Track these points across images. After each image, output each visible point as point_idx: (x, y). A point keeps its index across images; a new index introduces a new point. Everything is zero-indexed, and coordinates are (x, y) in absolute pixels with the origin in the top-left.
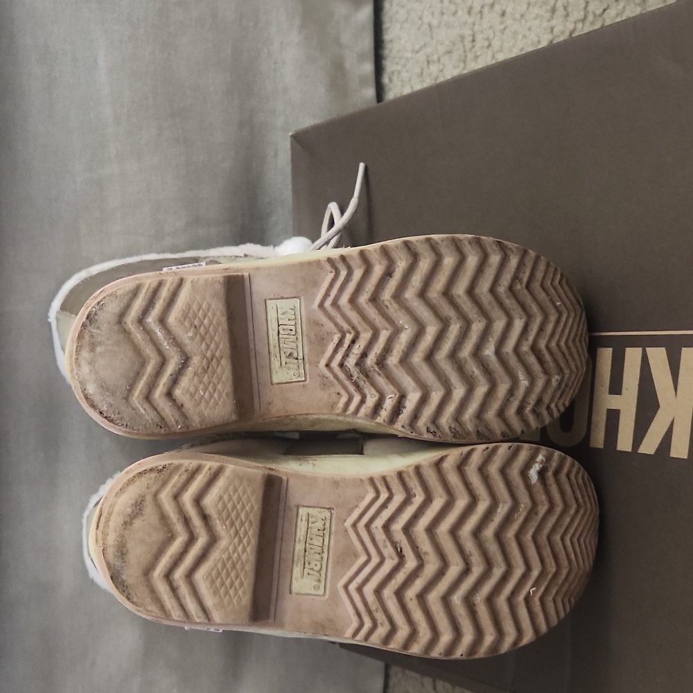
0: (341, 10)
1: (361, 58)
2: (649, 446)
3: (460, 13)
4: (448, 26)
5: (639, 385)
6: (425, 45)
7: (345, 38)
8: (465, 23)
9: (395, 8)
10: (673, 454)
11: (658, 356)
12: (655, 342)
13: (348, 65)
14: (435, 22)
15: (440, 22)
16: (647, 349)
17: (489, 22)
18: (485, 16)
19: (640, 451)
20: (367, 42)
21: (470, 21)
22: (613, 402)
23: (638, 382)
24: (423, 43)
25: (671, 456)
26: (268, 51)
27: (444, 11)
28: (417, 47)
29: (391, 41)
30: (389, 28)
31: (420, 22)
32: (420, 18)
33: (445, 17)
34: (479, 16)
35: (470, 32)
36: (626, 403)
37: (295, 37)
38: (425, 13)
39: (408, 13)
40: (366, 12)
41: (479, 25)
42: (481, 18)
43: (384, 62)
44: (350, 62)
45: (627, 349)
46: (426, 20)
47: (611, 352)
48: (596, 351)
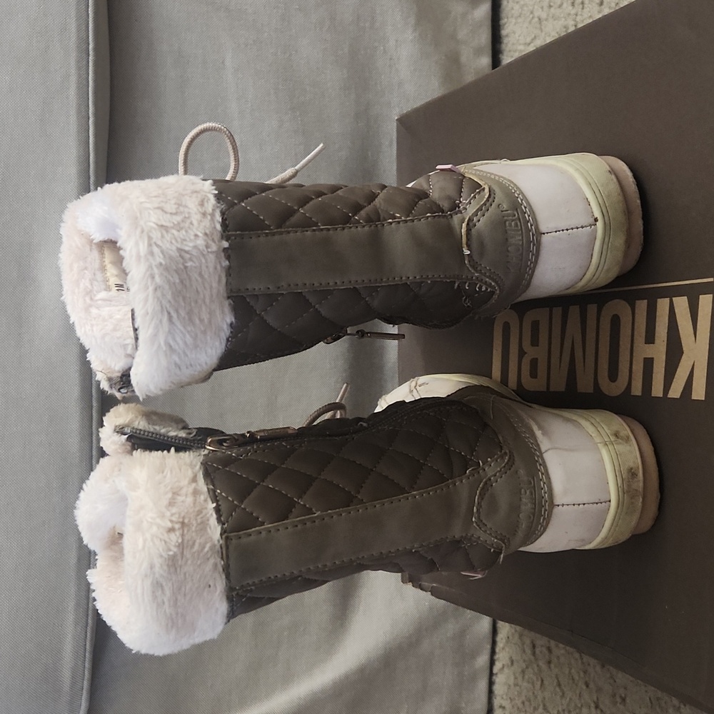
0: (458, 9)
1: (478, 52)
2: (676, 392)
3: (565, 5)
4: (555, 18)
5: (667, 333)
6: (535, 37)
7: (462, 34)
8: (569, 14)
9: (511, 5)
10: (694, 397)
11: (681, 303)
12: (679, 292)
13: (463, 59)
14: (544, 15)
15: (548, 15)
16: (674, 299)
17: (589, 12)
18: (586, 6)
19: (669, 396)
20: (484, 37)
21: (573, 12)
22: (649, 351)
23: (666, 331)
24: (533, 36)
25: (693, 398)
26: (384, 49)
27: (552, 4)
28: (528, 40)
29: (507, 36)
30: (506, 24)
31: (531, 16)
32: (532, 13)
33: (552, 10)
34: (581, 6)
35: (573, 23)
36: (659, 352)
37: (409, 35)
38: (536, 7)
39: (522, 7)
40: (484, 10)
41: (581, 15)
42: (583, 8)
43: (500, 56)
44: (466, 55)
45: (659, 300)
46: (536, 14)
47: (646, 304)
48: (635, 303)
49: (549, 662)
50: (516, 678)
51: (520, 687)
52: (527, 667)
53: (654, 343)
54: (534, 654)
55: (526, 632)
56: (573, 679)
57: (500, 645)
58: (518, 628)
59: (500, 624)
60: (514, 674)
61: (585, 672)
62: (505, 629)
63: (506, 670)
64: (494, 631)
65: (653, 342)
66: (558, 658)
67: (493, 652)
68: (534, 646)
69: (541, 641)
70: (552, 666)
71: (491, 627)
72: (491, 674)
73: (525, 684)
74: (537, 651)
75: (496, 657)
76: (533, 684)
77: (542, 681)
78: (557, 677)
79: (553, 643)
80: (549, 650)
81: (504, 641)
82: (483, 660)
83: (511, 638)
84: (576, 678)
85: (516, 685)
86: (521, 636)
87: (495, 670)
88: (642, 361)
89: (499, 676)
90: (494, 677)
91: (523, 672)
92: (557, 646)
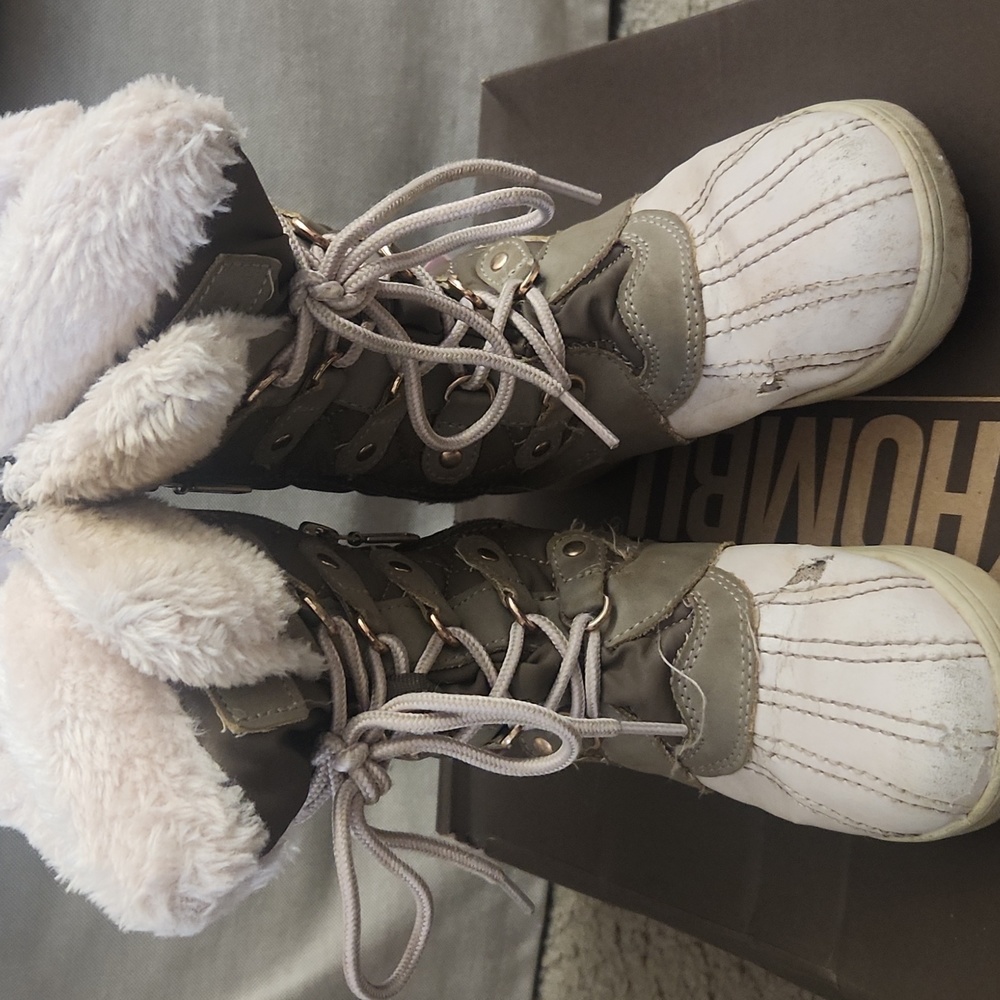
22: (953, 504)
23: (993, 475)
36: (974, 506)
45: (982, 423)
47: (956, 427)
48: (932, 425)
49: (644, 958)
50: (581, 975)
51: (590, 990)
52: (604, 961)
53: (964, 492)
54: (618, 941)
55: (606, 908)
56: (687, 987)
57: (557, 924)
58: (591, 901)
59: (561, 891)
60: (580, 970)
61: (710, 977)
62: (568, 900)
63: (565, 963)
64: (549, 902)
65: (963, 490)
66: (661, 951)
67: (544, 935)
68: (618, 929)
69: (633, 922)
70: (650, 963)
71: (545, 895)
72: (539, 967)
73: (599, 988)
74: (626, 939)
75: (549, 942)
76: (612, 987)
77: (630, 984)
78: (657, 981)
79: (653, 927)
80: (646, 937)
81: (566, 918)
82: (529, 946)
83: (576, 913)
84: (692, 984)
85: (582, 987)
86: (596, 913)
87: (547, 961)
88: (937, 518)
89: (552, 971)
90: (543, 973)
91: (596, 969)
92: (660, 933)
